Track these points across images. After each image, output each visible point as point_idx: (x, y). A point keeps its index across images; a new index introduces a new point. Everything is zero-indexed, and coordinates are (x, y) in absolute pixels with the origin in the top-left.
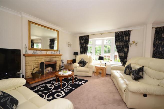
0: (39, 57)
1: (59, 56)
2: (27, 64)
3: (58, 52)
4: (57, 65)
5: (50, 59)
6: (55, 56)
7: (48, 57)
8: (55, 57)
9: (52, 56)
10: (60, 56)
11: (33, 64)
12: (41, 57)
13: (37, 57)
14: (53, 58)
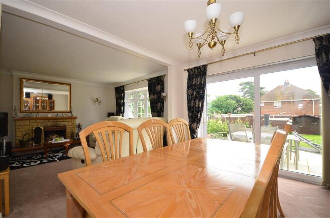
0: (35, 121)
1: (71, 119)
2: (17, 130)
3: (70, 114)
4: (67, 131)
5: (53, 123)
6: (64, 119)
7: (50, 120)
8: (62, 120)
9: (57, 119)
10: (73, 120)
11: (25, 129)
12: (37, 121)
13: (31, 121)
14: (59, 123)
